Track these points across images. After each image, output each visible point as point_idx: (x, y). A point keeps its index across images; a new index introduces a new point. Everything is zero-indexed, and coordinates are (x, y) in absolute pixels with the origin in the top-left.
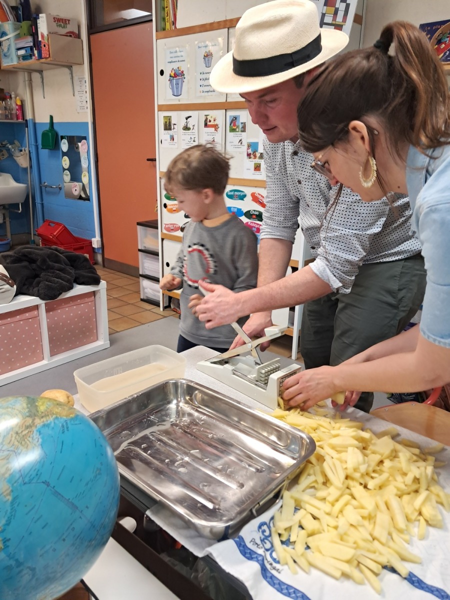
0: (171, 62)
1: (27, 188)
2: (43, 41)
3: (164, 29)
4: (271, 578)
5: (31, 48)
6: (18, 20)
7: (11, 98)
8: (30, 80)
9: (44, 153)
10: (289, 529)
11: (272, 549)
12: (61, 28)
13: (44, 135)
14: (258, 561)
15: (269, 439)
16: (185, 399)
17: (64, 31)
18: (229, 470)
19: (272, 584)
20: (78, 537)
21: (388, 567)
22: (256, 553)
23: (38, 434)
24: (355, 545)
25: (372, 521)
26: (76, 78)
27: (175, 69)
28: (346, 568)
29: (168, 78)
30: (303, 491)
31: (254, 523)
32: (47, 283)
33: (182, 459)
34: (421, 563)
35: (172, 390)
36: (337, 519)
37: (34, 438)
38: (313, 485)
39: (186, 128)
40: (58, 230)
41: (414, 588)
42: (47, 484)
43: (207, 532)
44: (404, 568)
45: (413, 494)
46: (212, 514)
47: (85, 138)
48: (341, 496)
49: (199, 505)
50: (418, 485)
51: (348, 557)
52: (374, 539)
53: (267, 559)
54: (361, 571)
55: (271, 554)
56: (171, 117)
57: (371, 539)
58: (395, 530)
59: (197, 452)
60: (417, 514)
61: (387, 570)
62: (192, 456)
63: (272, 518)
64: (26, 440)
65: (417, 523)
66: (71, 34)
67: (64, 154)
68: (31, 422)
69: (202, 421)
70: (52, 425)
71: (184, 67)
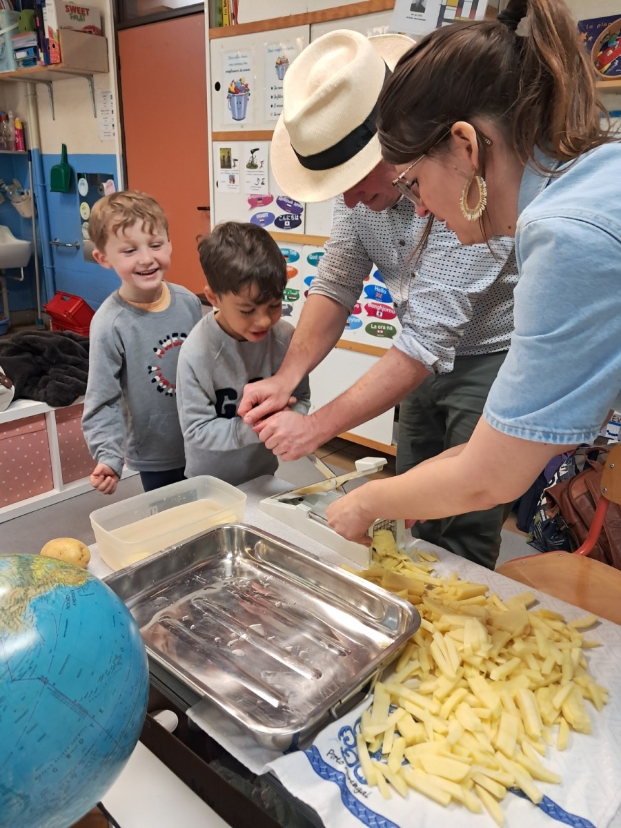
0: (230, 72)
1: (32, 245)
2: (50, 39)
3: (221, 25)
4: (355, 804)
5: (35, 49)
6: (16, 8)
7: (7, 119)
8: (35, 94)
9: (55, 197)
10: (380, 736)
11: (356, 764)
12: (76, 21)
13: (55, 171)
14: (337, 781)
15: (358, 609)
16: (243, 551)
17: (80, 25)
18: (302, 652)
19: (356, 813)
20: (88, 751)
21: (515, 789)
22: (335, 770)
23: (32, 610)
24: (470, 759)
25: (495, 725)
26: (98, 92)
27: (235, 81)
28: (457, 791)
29: (227, 94)
30: (402, 682)
31: (334, 728)
32: (57, 382)
33: (239, 637)
34: (559, 784)
35: (226, 539)
36: (447, 722)
37: (26, 617)
38: (415, 674)
39: (252, 166)
40: (74, 307)
41: (550, 817)
42: (44, 680)
43: (268, 741)
44: (536, 791)
45: (552, 686)
46: (277, 715)
47: (111, 177)
48: (454, 689)
49: (259, 702)
50: (561, 674)
51: (460, 776)
52: (496, 751)
53: (349, 778)
54: (478, 795)
55: (355, 771)
56: (230, 149)
57: (493, 751)
58: (525, 737)
59: (258, 627)
60: (557, 714)
61: (514, 793)
62: (252, 631)
63: (359, 721)
64: (15, 619)
65: (556, 726)
66: (90, 30)
67: (83, 199)
68: (22, 593)
69: (268, 582)
70: (53, 597)
71: (248, 79)
